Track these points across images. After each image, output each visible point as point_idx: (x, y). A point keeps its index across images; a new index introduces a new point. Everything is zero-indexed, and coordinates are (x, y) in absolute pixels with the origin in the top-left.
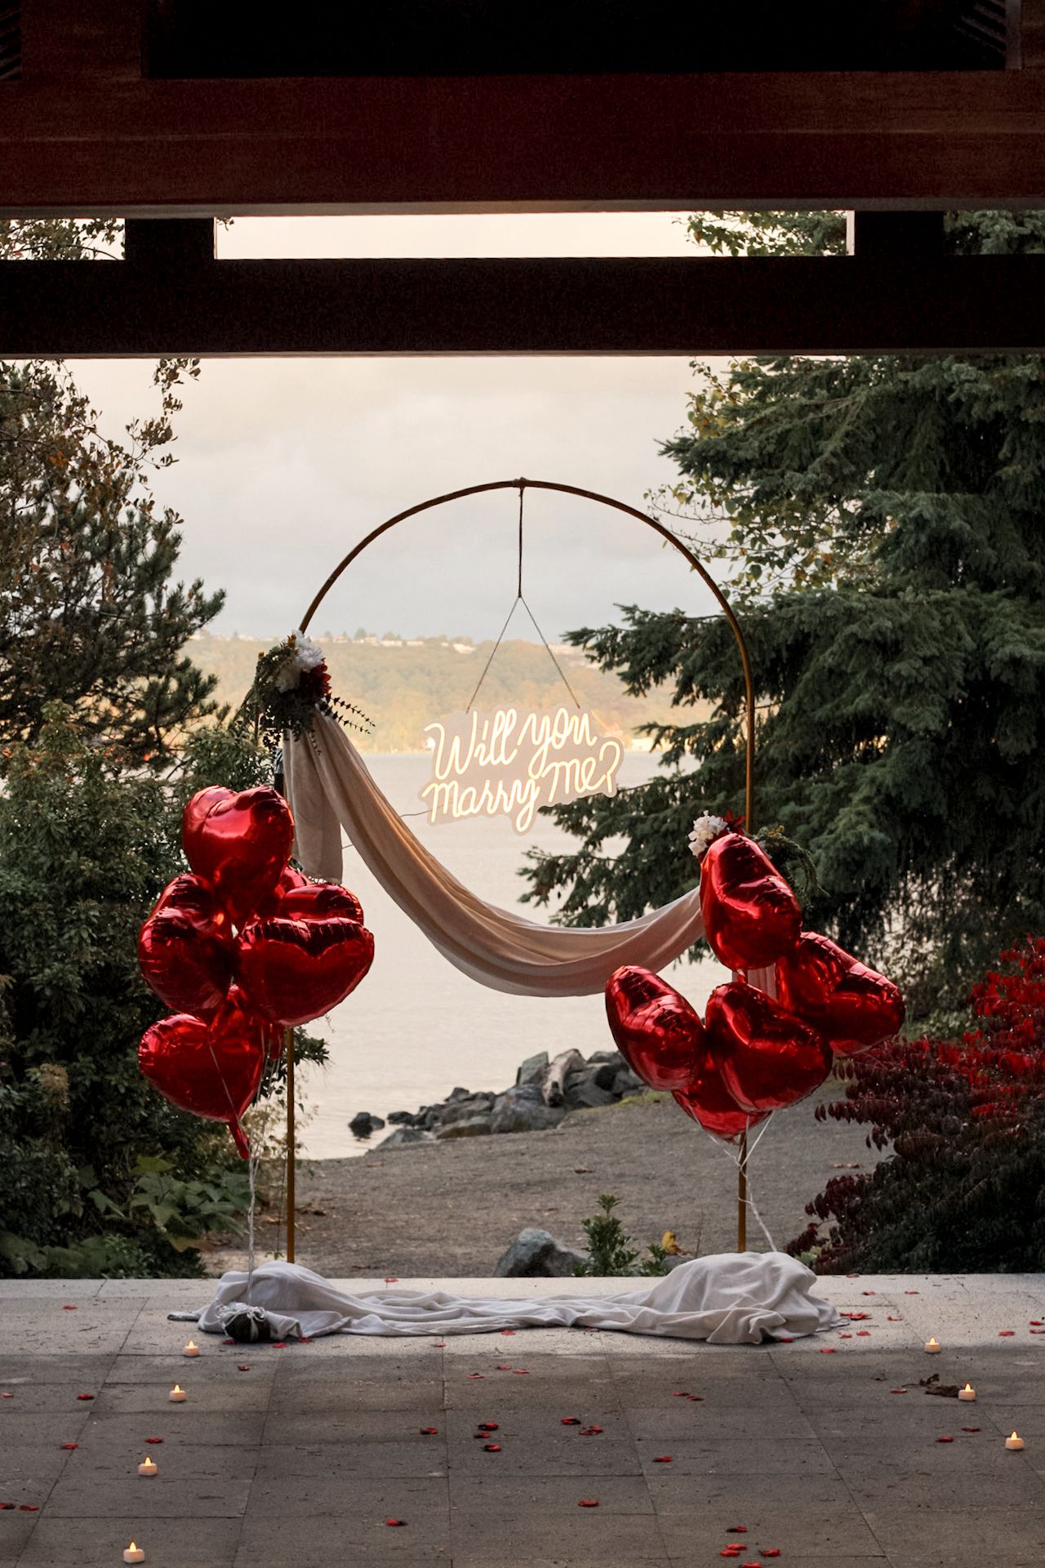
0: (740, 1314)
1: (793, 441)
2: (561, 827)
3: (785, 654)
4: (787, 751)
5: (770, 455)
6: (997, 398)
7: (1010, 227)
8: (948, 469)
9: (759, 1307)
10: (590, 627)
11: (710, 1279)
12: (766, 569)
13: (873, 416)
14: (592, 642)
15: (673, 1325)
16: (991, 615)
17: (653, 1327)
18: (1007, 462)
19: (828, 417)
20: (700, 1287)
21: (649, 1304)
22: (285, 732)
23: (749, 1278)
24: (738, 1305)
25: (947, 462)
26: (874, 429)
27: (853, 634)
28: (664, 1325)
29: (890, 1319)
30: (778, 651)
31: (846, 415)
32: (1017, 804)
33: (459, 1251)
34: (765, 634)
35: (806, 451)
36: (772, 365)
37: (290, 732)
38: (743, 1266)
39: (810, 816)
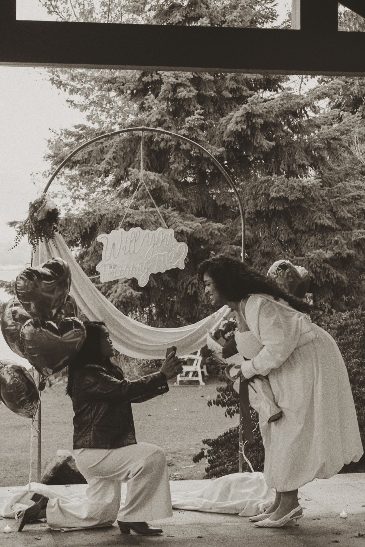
0: (253, 502)
1: (94, 154)
2: (7, 292)
3: (88, 230)
4: (90, 266)
5: (86, 159)
6: (170, 140)
7: (174, 80)
8: (149, 165)
9: (259, 498)
10: (16, 220)
11: (233, 485)
12: (77, 201)
13: (122, 146)
14: (17, 226)
15: (221, 508)
16: (169, 217)
17: (210, 509)
18: (174, 163)
19: (106, 146)
20: (228, 489)
21: (202, 497)
22: (41, 239)
23: (250, 485)
24: (250, 498)
25: (149, 162)
26: (123, 151)
27: (129, 222)
28: (217, 508)
29: (306, 500)
30: (86, 229)
31: (112, 145)
32: (176, 283)
33: (8, 455)
34: (82, 224)
35: (99, 158)
36: (80, 128)
37: (43, 238)
38: (246, 479)
39: (102, 288)
